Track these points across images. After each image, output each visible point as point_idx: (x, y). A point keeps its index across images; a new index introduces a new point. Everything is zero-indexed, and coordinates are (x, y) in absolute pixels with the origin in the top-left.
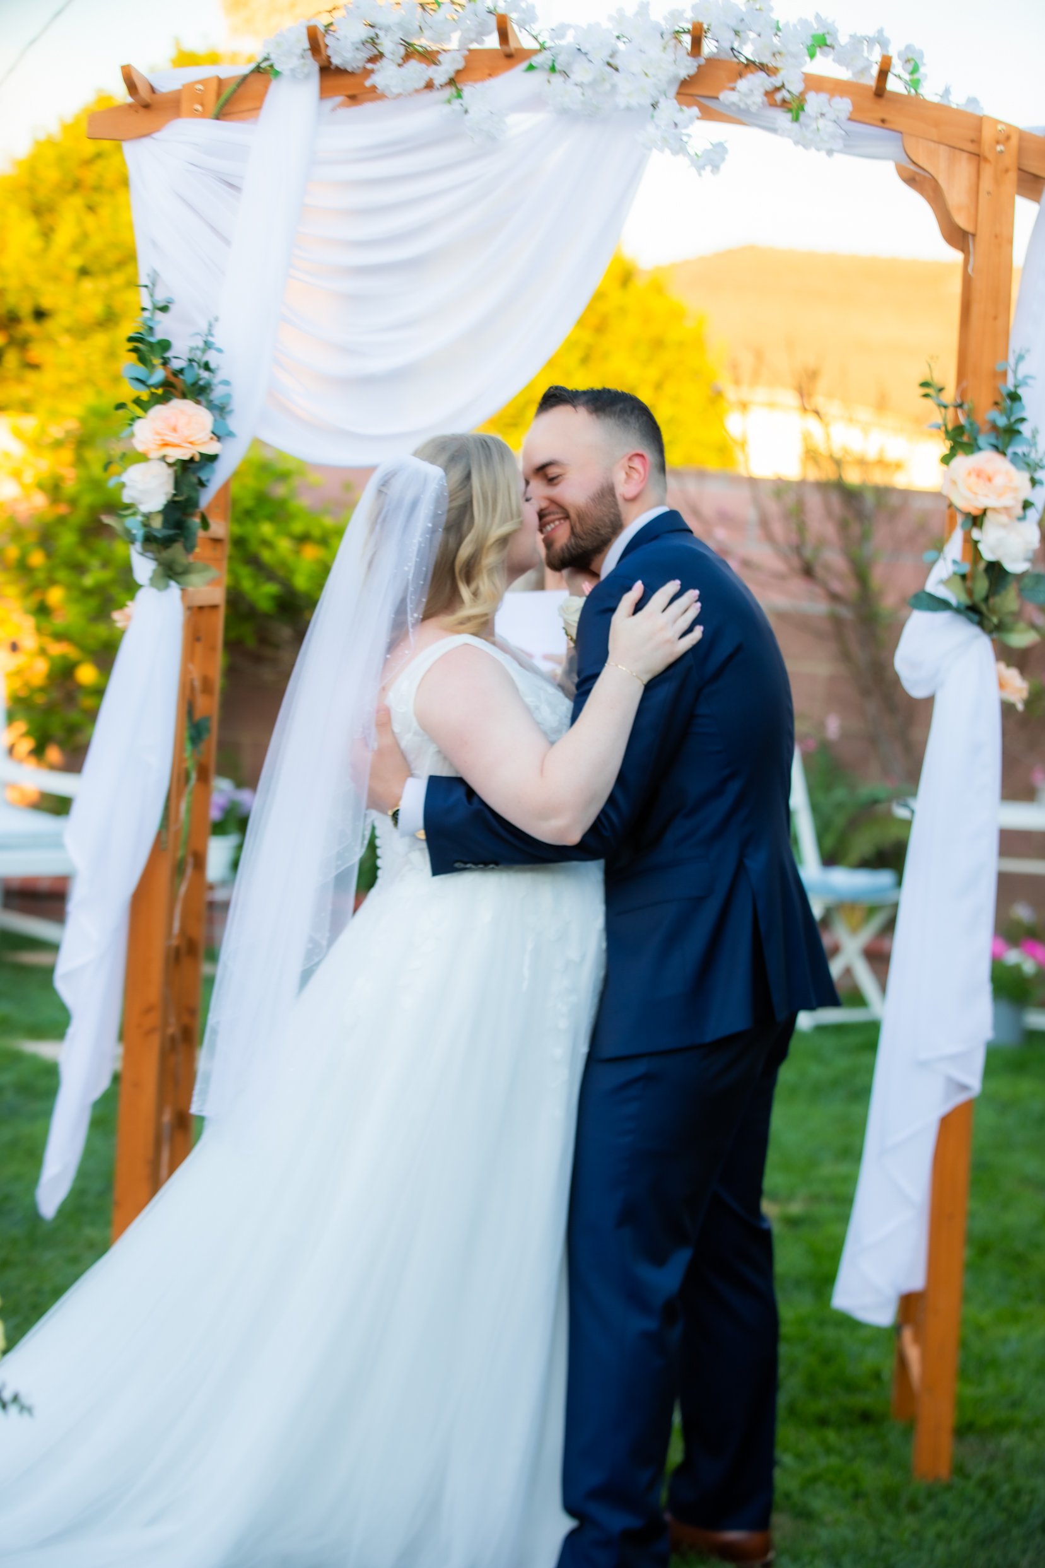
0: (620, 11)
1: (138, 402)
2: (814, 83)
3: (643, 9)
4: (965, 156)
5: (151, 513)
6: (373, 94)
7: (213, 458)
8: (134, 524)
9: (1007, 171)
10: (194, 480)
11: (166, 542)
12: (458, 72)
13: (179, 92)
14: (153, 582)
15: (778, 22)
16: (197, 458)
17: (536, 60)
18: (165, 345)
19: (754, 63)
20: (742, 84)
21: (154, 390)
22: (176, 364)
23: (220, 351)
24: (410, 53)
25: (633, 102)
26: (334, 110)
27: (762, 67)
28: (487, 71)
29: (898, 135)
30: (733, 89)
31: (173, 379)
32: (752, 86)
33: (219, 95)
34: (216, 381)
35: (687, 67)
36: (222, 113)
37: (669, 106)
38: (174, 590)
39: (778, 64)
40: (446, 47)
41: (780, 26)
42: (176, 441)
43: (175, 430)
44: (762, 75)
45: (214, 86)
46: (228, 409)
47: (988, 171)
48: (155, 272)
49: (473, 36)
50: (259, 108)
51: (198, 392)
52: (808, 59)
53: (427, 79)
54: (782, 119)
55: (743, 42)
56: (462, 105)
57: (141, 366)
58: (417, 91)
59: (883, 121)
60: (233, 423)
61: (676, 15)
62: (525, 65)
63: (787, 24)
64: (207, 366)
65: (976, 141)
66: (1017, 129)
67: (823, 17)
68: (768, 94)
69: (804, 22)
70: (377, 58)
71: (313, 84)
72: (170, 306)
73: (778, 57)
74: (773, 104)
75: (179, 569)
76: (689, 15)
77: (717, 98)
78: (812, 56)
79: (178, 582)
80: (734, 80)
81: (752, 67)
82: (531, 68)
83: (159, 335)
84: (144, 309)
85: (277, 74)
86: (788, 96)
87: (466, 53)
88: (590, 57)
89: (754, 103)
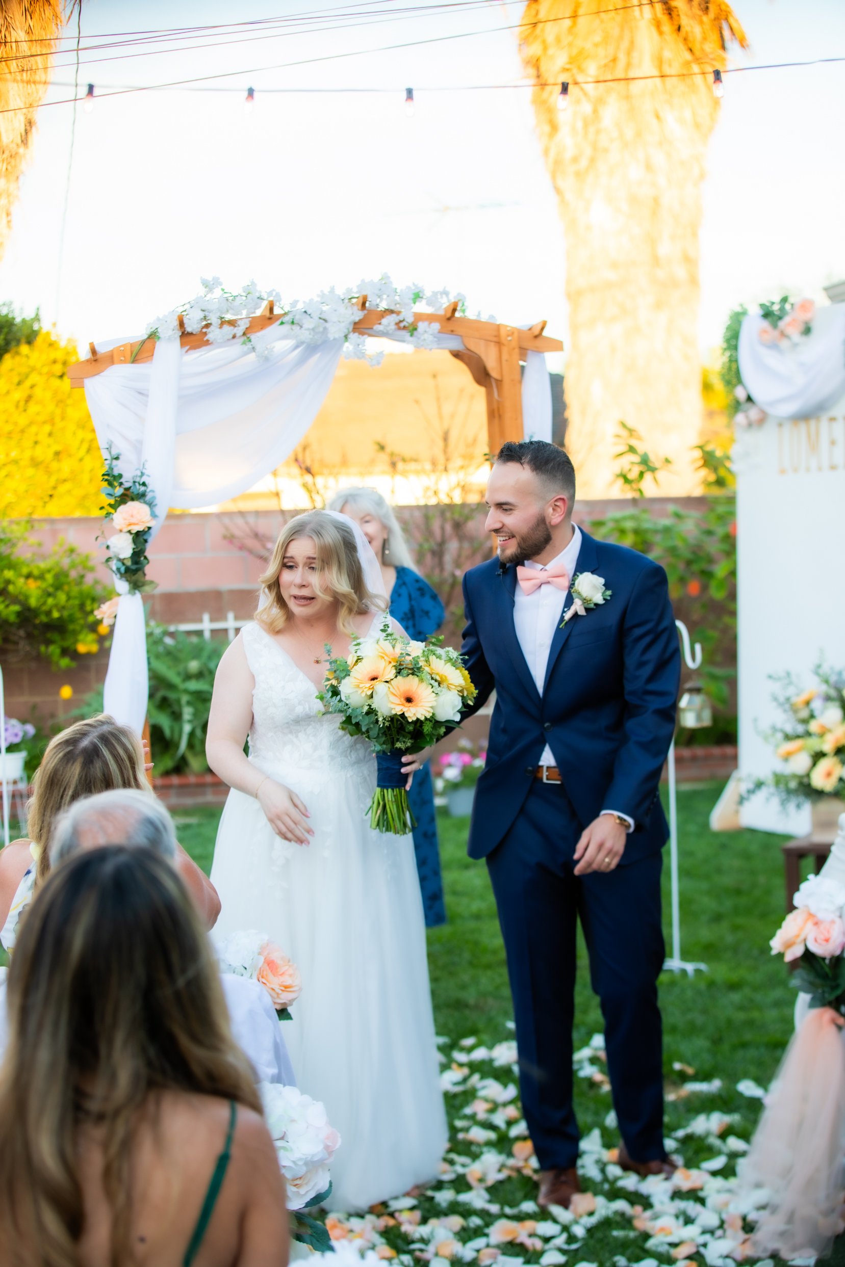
0: (322, 291)
1: (110, 505)
2: (419, 317)
3: (332, 290)
4: (492, 344)
5: (124, 559)
6: (207, 343)
7: (149, 528)
8: (114, 565)
9: (514, 349)
10: (142, 540)
11: (135, 572)
12: (247, 328)
13: (112, 351)
14: (130, 592)
15: (396, 289)
16: (146, 529)
17: (287, 319)
18: (120, 476)
19: (387, 310)
20: (385, 321)
21: (117, 499)
22: (127, 485)
23: (149, 476)
24: (223, 323)
25: (337, 336)
26: (187, 352)
27: (392, 312)
28: (260, 327)
29: (459, 337)
30: (380, 324)
31: (126, 492)
32: (389, 322)
33: (132, 354)
34: (148, 490)
35: (358, 315)
36: (135, 360)
37: (354, 337)
38: (138, 596)
39: (399, 310)
40: (240, 317)
41: (398, 291)
42: (136, 522)
43: (132, 516)
44: (394, 315)
45: (129, 347)
46: (154, 504)
47: (505, 350)
48: (112, 442)
49: (253, 311)
50: (153, 355)
51: (141, 497)
52: (413, 305)
53: (233, 334)
54: (405, 334)
55: (381, 301)
56: (252, 345)
57: (110, 488)
58: (229, 340)
59: (452, 331)
60: (157, 511)
61: (349, 290)
62: (279, 322)
63: (401, 290)
64: (144, 484)
65: (498, 336)
66: (516, 328)
67: (416, 284)
68: (397, 324)
69: (408, 288)
70: (207, 326)
71: (178, 342)
72: (120, 457)
73: (398, 306)
74: (400, 328)
75: (140, 584)
76: (355, 290)
77: (372, 328)
78: (415, 303)
79: (139, 591)
80: (380, 320)
81: (387, 312)
82: (282, 323)
83: (116, 473)
84: (106, 460)
85: (159, 338)
86: (407, 324)
87: (250, 319)
88: (311, 316)
89: (391, 329)
